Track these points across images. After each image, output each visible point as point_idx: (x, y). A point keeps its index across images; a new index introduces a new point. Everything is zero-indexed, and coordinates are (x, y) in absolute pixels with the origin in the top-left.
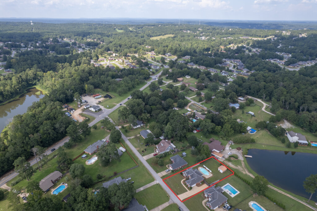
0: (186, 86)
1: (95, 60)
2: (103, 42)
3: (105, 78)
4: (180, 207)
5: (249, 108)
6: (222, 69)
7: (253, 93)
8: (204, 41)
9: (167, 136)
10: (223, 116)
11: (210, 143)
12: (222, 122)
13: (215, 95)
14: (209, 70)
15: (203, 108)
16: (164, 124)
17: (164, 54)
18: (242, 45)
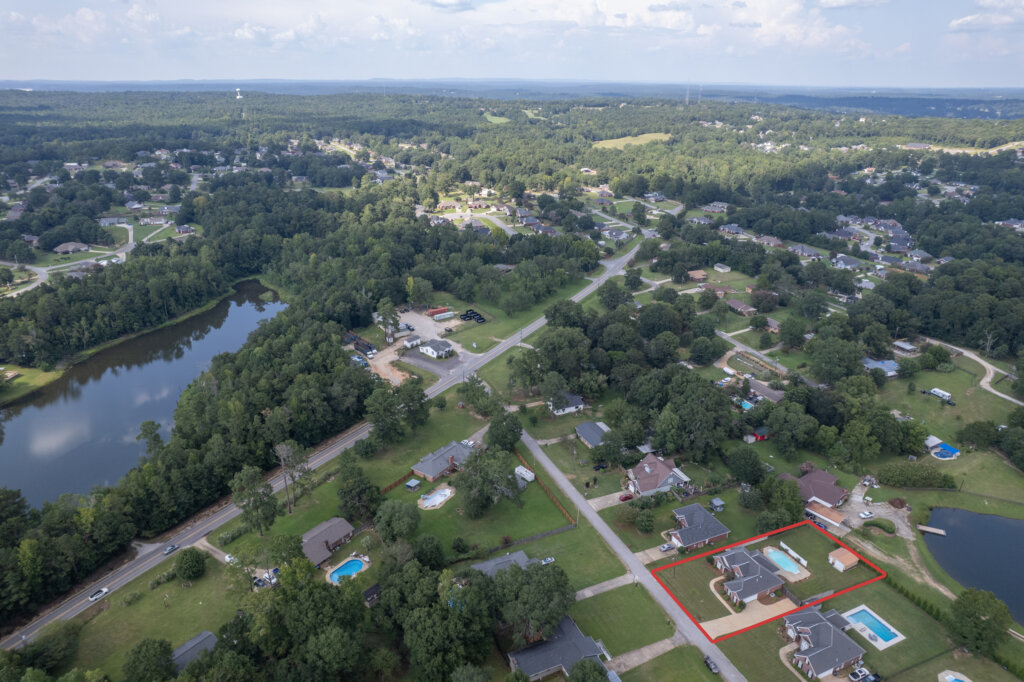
0: (717, 298)
1: (430, 206)
2: (448, 152)
3: (462, 259)
4: (708, 658)
5: (931, 376)
6: (835, 248)
7: (948, 331)
8: (771, 156)
9: (662, 445)
10: (843, 394)
11: (800, 477)
12: (840, 414)
13: (816, 331)
14: (790, 249)
15: (776, 368)
16: (652, 408)
17: (641, 195)
18: (904, 170)
